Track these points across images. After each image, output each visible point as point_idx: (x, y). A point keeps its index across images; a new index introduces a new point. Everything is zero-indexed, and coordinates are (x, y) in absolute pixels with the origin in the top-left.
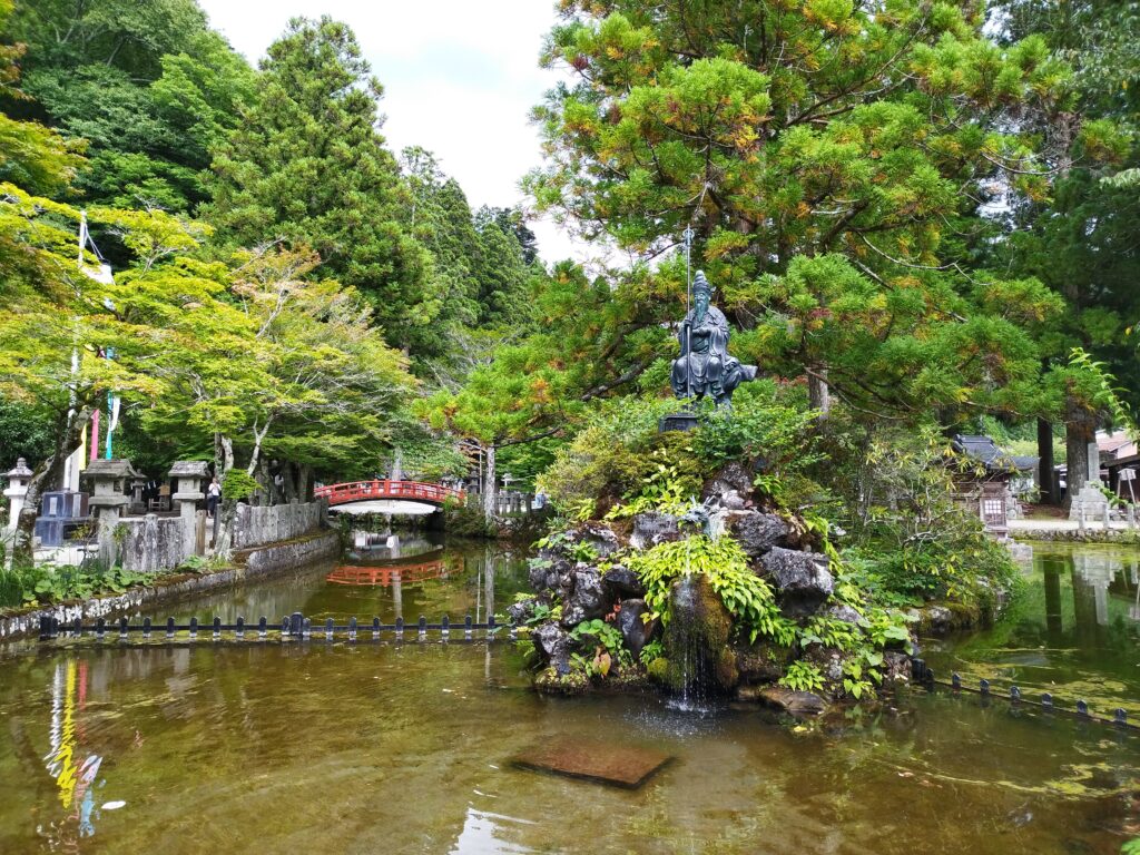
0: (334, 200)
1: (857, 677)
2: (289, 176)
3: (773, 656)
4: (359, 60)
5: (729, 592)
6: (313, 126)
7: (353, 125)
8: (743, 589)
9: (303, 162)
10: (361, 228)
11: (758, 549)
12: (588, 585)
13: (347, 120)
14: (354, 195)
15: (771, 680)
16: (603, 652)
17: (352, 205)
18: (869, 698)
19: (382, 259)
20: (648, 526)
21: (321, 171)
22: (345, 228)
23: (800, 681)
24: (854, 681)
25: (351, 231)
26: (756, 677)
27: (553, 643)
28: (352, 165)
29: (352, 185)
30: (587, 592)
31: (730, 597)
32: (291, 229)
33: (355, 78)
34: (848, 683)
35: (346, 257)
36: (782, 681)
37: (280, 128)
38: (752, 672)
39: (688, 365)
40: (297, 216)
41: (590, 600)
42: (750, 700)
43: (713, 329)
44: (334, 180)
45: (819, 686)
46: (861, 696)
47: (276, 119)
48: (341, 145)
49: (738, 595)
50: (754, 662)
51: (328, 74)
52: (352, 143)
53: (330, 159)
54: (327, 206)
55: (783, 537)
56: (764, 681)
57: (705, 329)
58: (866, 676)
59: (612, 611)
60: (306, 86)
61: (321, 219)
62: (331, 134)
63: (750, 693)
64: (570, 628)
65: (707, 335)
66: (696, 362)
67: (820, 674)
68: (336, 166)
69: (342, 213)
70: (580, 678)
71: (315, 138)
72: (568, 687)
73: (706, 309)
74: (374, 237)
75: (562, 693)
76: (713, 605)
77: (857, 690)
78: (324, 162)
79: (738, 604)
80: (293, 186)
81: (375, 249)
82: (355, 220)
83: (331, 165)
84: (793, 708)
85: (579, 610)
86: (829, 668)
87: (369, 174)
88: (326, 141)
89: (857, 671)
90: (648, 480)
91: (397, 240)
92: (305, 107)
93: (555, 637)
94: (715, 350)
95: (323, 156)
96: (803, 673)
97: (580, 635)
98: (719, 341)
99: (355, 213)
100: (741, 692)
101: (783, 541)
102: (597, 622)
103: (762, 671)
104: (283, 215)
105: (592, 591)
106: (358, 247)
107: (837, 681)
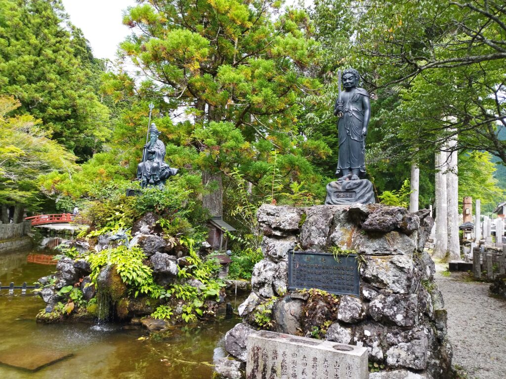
0: (42, 77)
1: (189, 313)
2: (18, 64)
3: (148, 303)
4: (65, 13)
5: (124, 273)
6: (34, 40)
7: (57, 42)
8: (131, 272)
9: (26, 57)
10: (55, 92)
11: (151, 253)
12: (66, 269)
13: (53, 40)
14: (53, 76)
15: (147, 314)
16: (71, 302)
17: (51, 80)
18: (192, 322)
19: (66, 108)
20: (104, 241)
21: (36, 63)
22: (46, 91)
23: (159, 315)
24: (187, 314)
25: (50, 93)
26: (139, 313)
27: (49, 297)
28: (55, 62)
29: (52, 71)
30: (66, 272)
31: (124, 276)
32: (16, 89)
33: (61, 21)
34: (184, 315)
35: (46, 105)
36: (152, 315)
37: (17, 39)
38: (137, 311)
39: (144, 166)
40: (21, 83)
41: (68, 276)
42: (135, 324)
43: (157, 150)
44: (42, 68)
45: (169, 317)
46: (189, 321)
47: (15, 35)
48: (49, 52)
49: (128, 275)
50: (139, 306)
51: (44, 16)
52: (54, 52)
53: (41, 57)
54: (39, 79)
55: (163, 248)
56: (144, 315)
57: (153, 150)
58: (194, 311)
59: (79, 282)
60: (32, 21)
61: (34, 86)
62: (43, 46)
63: (136, 321)
64: (59, 289)
65: (154, 153)
66: (148, 165)
67: (171, 311)
68: (45, 61)
69: (45, 83)
70: (56, 315)
71: (35, 47)
72: (48, 319)
73: (155, 141)
74: (62, 97)
75: (45, 322)
76: (116, 279)
77: (187, 318)
78: (38, 59)
79: (128, 279)
80: (20, 68)
81: (62, 102)
82: (51, 88)
83: (42, 60)
84: (151, 328)
85: (63, 281)
86: (176, 309)
87: (63, 67)
88: (41, 49)
89: (189, 310)
90: (109, 219)
91: (74, 99)
92: (32, 31)
93: (50, 294)
94: (157, 160)
95: (39, 56)
96: (162, 311)
97: (62, 294)
98: (159, 156)
99: (52, 84)
100: (133, 320)
101: (163, 250)
102: (70, 287)
103: (142, 311)
104: (13, 82)
105: (69, 272)
106: (53, 101)
107: (179, 314)
